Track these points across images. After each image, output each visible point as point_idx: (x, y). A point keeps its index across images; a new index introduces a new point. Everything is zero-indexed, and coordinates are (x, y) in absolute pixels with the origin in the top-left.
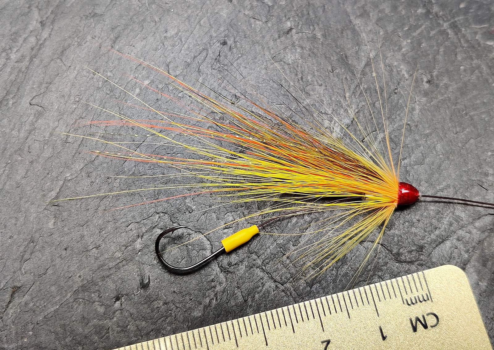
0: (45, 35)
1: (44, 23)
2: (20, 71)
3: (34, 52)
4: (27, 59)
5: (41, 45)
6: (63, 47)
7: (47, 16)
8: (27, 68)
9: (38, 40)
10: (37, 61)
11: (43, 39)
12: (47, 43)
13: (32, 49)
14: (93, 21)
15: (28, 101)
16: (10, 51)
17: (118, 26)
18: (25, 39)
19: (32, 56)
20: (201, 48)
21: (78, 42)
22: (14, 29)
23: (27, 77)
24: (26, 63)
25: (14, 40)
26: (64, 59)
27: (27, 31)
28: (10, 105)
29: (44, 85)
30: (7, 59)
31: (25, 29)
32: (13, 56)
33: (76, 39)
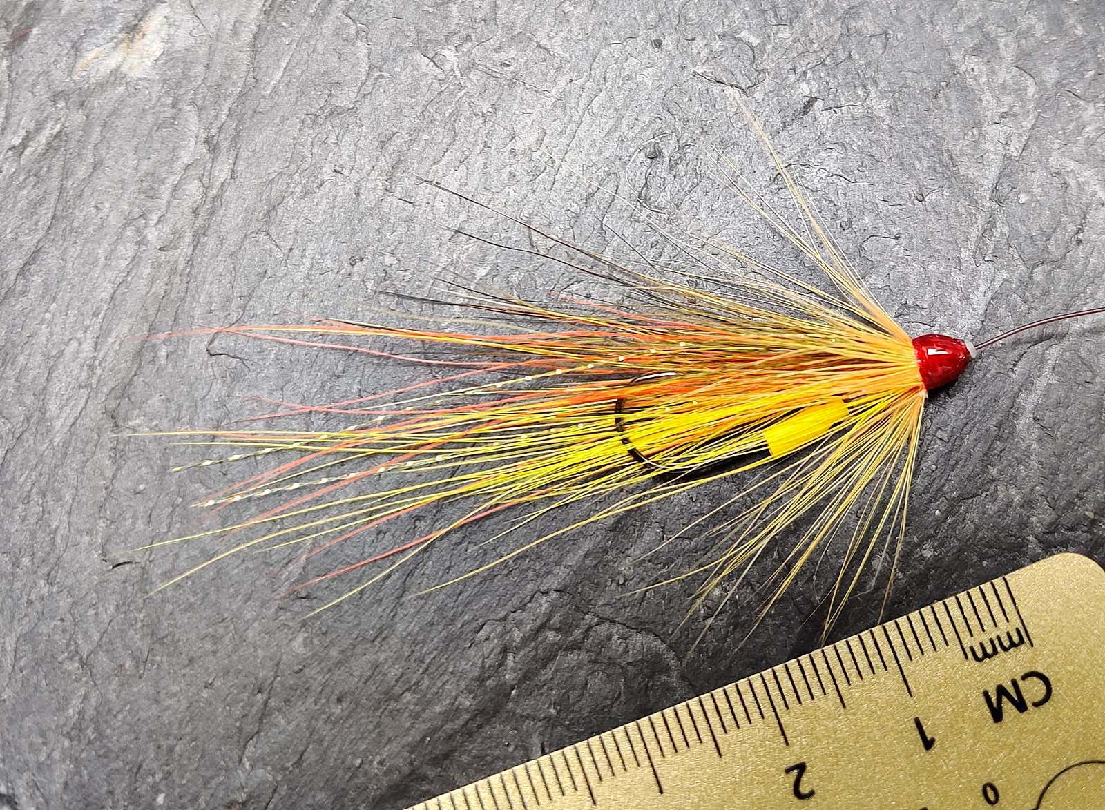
0: (222, 173)
1: (215, 142)
2: (173, 272)
3: (199, 222)
4: (188, 238)
5: (214, 199)
6: (269, 201)
7: (219, 123)
8: (190, 262)
9: (207, 188)
10: (210, 242)
11: (218, 184)
12: (229, 193)
13: (195, 212)
14: (330, 128)
15: (203, 346)
16: (143, 222)
17: (394, 135)
18: (176, 188)
19: (196, 231)
20: (601, 173)
21: (304, 186)
22: (145, 166)
23: (192, 286)
24: (185, 247)
25: (151, 194)
26: (274, 231)
27: (178, 166)
28: (163, 361)
29: (236, 303)
30: (138, 243)
31: (172, 161)
32: (152, 235)
33: (296, 176)
